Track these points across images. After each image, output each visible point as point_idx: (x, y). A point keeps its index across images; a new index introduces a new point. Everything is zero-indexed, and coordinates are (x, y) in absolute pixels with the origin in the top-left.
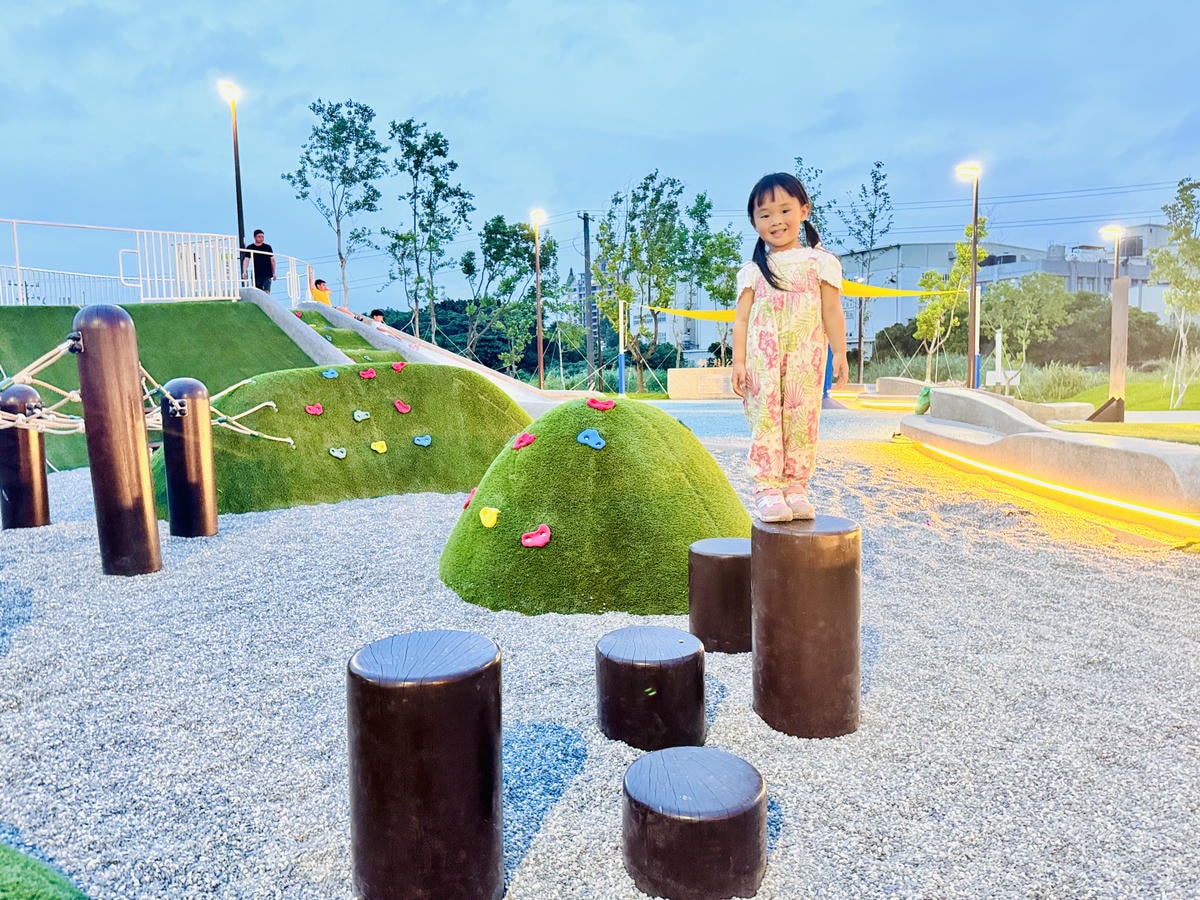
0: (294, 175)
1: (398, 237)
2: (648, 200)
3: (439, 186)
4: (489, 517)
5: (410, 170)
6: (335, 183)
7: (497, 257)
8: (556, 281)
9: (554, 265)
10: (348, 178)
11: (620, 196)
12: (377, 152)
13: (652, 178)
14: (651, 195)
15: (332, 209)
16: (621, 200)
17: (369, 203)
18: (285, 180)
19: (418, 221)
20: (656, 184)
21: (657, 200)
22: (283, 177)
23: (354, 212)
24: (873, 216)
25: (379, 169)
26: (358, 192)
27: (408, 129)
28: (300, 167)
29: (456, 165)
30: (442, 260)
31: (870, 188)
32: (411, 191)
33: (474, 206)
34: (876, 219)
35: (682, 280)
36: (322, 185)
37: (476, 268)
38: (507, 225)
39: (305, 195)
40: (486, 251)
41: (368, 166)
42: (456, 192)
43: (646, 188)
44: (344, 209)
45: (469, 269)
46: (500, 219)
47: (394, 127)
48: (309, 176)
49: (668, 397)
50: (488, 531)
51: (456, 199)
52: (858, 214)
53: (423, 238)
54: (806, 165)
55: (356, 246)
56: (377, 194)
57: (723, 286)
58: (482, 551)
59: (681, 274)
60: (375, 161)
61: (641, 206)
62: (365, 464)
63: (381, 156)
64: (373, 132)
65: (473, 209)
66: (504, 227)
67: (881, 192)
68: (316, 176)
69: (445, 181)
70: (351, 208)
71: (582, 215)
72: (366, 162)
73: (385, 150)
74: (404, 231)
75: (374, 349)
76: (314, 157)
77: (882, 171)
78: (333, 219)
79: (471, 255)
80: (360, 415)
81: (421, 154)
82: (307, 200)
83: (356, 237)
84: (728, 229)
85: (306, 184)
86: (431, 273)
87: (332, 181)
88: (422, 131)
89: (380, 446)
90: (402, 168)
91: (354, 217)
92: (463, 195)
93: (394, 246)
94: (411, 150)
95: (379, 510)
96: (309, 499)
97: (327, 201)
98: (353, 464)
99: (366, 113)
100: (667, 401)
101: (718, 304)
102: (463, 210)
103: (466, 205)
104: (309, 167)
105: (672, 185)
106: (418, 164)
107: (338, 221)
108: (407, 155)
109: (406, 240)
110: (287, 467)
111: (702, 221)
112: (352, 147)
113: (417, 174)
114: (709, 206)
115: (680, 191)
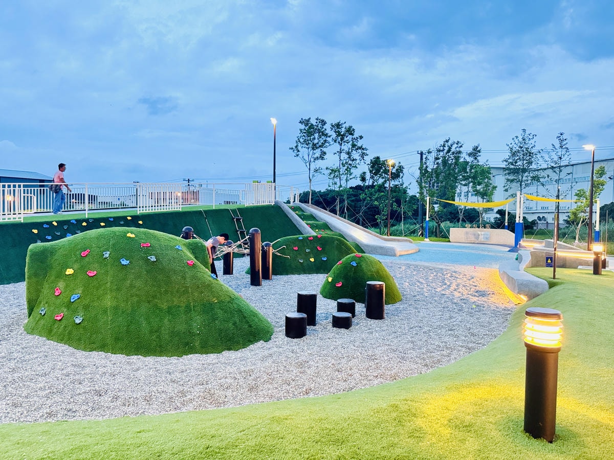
0: (294, 148)
1: (332, 170)
2: (445, 151)
3: (354, 146)
4: (330, 279)
5: (339, 142)
6: (310, 150)
7: (376, 174)
8: (402, 185)
9: (402, 177)
10: (315, 147)
11: (431, 150)
12: (326, 137)
13: (447, 141)
14: (446, 148)
15: (308, 160)
16: (431, 152)
17: (322, 156)
18: (291, 150)
19: (341, 163)
20: (449, 144)
21: (449, 151)
22: (290, 149)
23: (316, 161)
24: (561, 158)
25: (327, 144)
26: (318, 153)
27: (338, 125)
28: (296, 145)
29: (362, 137)
30: (351, 177)
31: (557, 145)
32: (339, 150)
33: (367, 153)
34: (562, 160)
35: (464, 185)
36: (304, 151)
37: (367, 179)
38: (381, 160)
39: (298, 155)
40: (371, 172)
41: (322, 143)
42: (361, 148)
43: (444, 146)
44: (312, 160)
45: (363, 179)
46: (378, 158)
47: (332, 126)
48: (299, 148)
49: (449, 241)
50: (330, 282)
51: (360, 151)
52: (552, 158)
53: (343, 170)
54: (527, 132)
55: (316, 175)
56: (325, 153)
57: (482, 190)
58: (328, 287)
59: (463, 183)
60: (325, 141)
61: (441, 154)
62: (308, 264)
63: (328, 139)
64: (326, 129)
65: (367, 155)
66: (380, 161)
67: (564, 147)
68: (302, 147)
69: (356, 144)
70: (315, 159)
71: (419, 152)
72: (322, 141)
73: (329, 137)
74: (335, 167)
75: (318, 221)
76: (302, 140)
77: (564, 137)
78: (308, 164)
79: (364, 173)
80: (308, 251)
81: (343, 136)
82: (298, 157)
83: (316, 171)
84: (486, 163)
85: (298, 151)
86: (347, 182)
87: (308, 148)
88: (344, 126)
89: (312, 260)
90: (335, 141)
91: (316, 163)
92: (363, 149)
93: (331, 173)
94: (339, 134)
95: (310, 277)
96: (293, 274)
97: (306, 157)
98: (305, 264)
99: (323, 123)
100: (449, 243)
101: (480, 198)
102: (363, 155)
103: (364, 153)
104: (299, 144)
105: (457, 144)
106: (342, 140)
107: (310, 165)
108: (338, 136)
109: (335, 171)
110: (288, 264)
111: (476, 159)
112: (316, 135)
113: (341, 144)
114: (479, 151)
115: (461, 146)
